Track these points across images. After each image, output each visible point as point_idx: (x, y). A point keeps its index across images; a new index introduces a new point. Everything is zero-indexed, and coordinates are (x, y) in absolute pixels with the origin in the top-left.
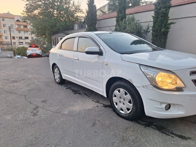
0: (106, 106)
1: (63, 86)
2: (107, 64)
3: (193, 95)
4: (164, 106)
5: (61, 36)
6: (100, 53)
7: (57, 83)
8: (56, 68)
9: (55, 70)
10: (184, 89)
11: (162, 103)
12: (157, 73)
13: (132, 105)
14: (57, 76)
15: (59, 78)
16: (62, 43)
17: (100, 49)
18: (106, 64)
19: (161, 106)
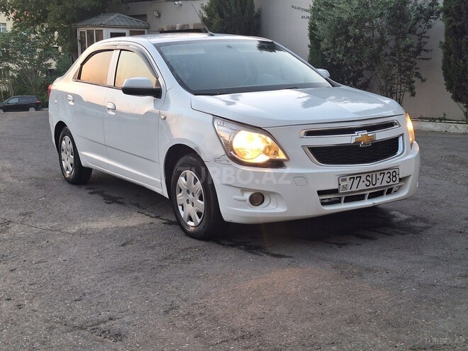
0: (170, 223)
1: (84, 187)
2: (165, 118)
3: (300, 174)
4: (247, 196)
5: (112, 23)
6: (156, 93)
7: (68, 180)
8: (67, 137)
9: (64, 142)
10: (285, 163)
11: (244, 190)
12: (236, 132)
13: (203, 203)
14: (68, 161)
15: (71, 165)
16: (82, 64)
17: (158, 83)
18: (163, 117)
19: (243, 195)
